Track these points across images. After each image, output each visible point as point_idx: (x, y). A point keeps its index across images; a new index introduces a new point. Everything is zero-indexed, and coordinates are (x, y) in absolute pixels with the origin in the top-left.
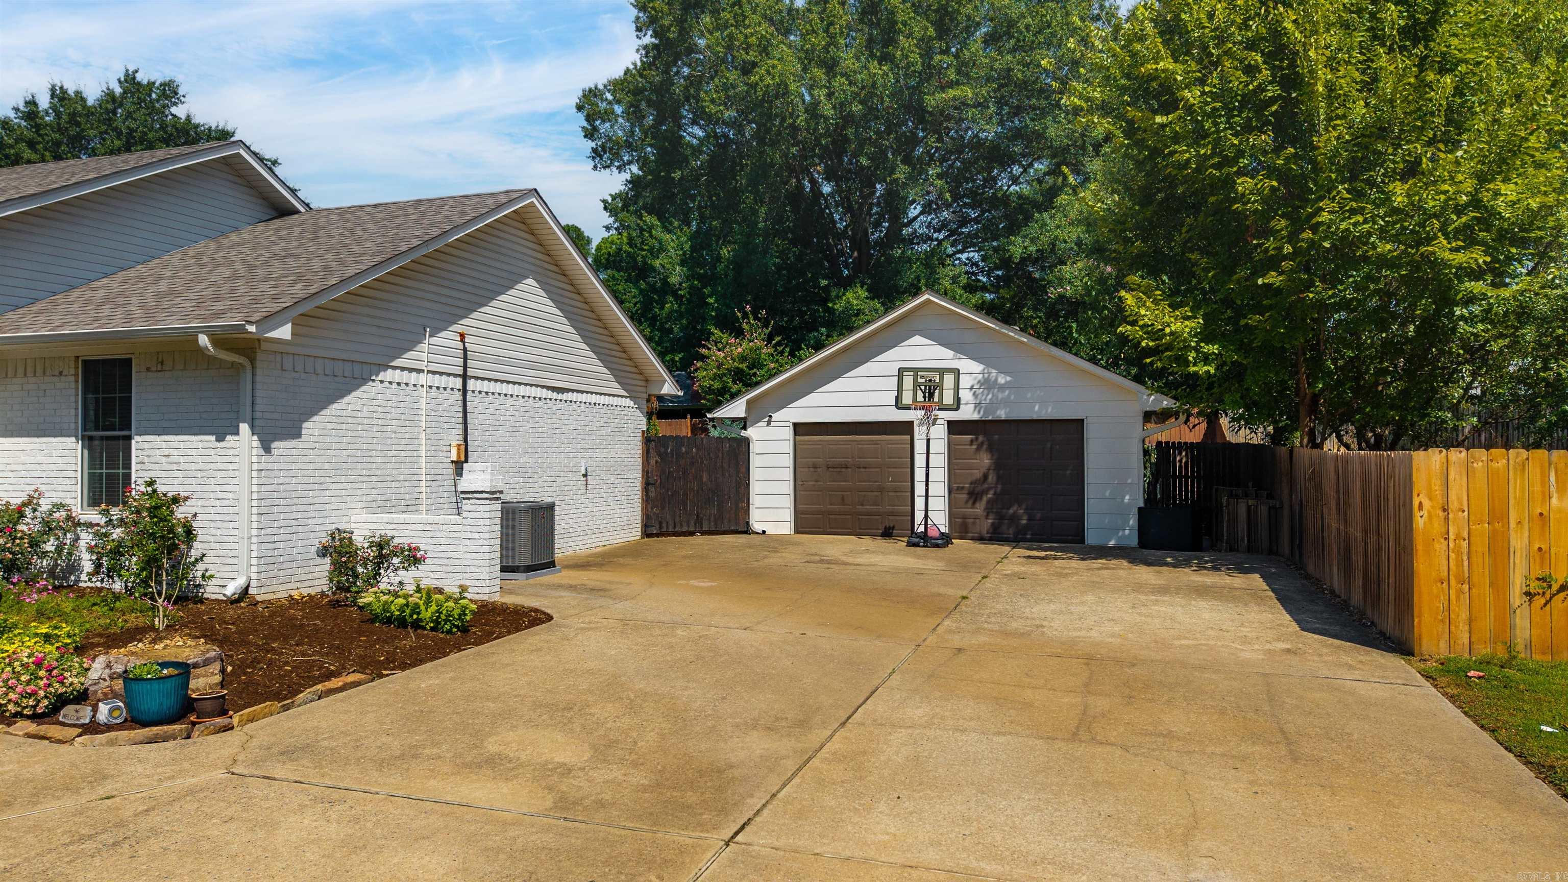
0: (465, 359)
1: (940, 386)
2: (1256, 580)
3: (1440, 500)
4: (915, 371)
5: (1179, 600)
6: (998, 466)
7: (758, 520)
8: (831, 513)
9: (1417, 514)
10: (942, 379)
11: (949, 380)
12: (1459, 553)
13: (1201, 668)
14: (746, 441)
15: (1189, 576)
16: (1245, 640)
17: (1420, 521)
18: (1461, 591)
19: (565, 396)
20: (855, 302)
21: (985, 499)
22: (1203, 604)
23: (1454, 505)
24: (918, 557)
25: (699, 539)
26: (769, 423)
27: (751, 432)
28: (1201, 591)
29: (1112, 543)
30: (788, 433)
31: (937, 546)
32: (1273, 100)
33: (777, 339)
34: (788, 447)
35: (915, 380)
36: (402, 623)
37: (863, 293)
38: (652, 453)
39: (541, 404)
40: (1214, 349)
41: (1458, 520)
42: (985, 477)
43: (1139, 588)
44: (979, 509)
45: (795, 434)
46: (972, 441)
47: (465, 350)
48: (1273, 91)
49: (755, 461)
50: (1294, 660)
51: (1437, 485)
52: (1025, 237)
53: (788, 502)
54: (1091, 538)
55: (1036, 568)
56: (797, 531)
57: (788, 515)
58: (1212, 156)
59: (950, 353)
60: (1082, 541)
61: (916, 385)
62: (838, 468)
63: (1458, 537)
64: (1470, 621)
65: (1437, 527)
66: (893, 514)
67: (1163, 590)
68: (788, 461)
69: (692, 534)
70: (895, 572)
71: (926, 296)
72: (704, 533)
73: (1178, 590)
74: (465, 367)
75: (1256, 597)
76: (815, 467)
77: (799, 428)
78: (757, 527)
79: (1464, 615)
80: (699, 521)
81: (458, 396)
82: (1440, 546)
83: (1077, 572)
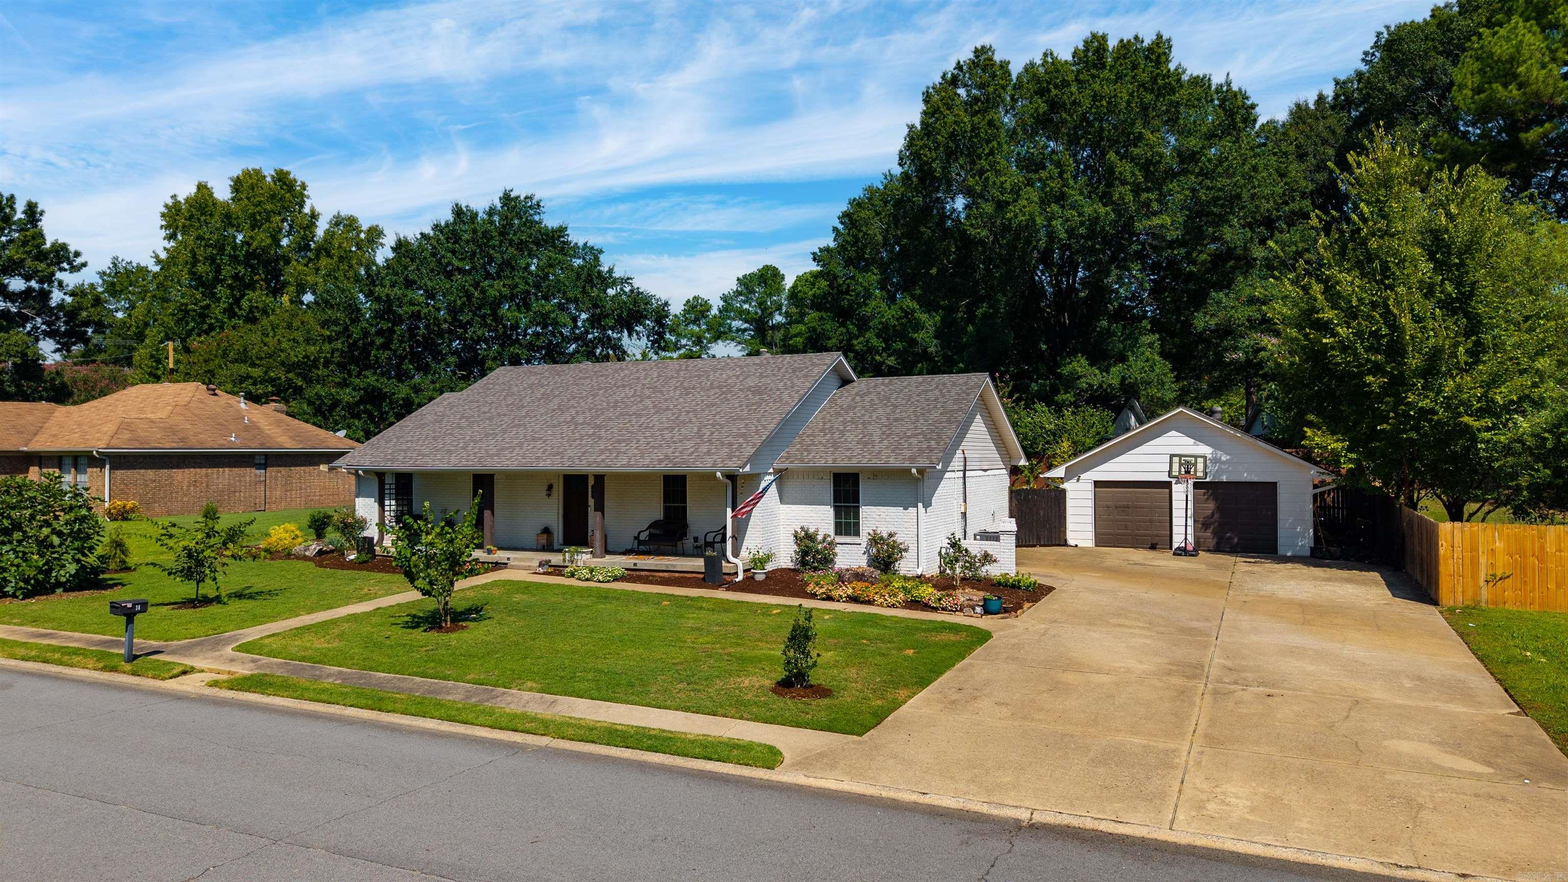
0: (965, 462)
1: (1195, 464)
2: (1376, 575)
3: (1450, 543)
4: (1180, 456)
5: (1337, 584)
6: (1219, 509)
7: (1072, 537)
8: (1117, 535)
9: (1441, 548)
10: (1196, 461)
11: (1200, 460)
12: (1458, 564)
13: (1348, 608)
14: (1064, 491)
15: (1345, 574)
16: (1368, 600)
17: (1442, 551)
18: (1458, 580)
19: (989, 473)
20: (1080, 370)
21: (1212, 527)
22: (1349, 586)
23: (1456, 545)
24: (1186, 561)
25: (1038, 549)
26: (1078, 480)
27: (1066, 486)
28: (1348, 581)
29: (1289, 554)
30: (1091, 487)
31: (1192, 555)
32: (1386, 335)
33: (1016, 395)
34: (1091, 495)
35: (1180, 460)
36: (1013, 586)
37: (1084, 362)
38: (1014, 500)
39: (981, 479)
40: (1354, 456)
41: (1458, 550)
42: (1213, 514)
43: (1316, 578)
44: (1208, 534)
45: (1095, 487)
46: (1205, 494)
47: (965, 458)
48: (1384, 331)
49: (1069, 503)
50: (1387, 607)
51: (1449, 537)
52: (1206, 313)
53: (1091, 528)
54: (1281, 551)
55: (1255, 568)
56: (1096, 546)
57: (1091, 535)
58: (1353, 361)
59: (1192, 441)
60: (1276, 552)
61: (1181, 464)
62: (1124, 508)
63: (1458, 558)
64: (1463, 592)
65: (1449, 554)
66: (1157, 536)
67: (1329, 580)
68: (1091, 503)
69: (1034, 546)
70: (1183, 570)
71: (1180, 409)
72: (1041, 546)
73: (1336, 580)
74: (965, 466)
75: (1376, 584)
76: (1108, 507)
77: (1097, 484)
78: (1071, 542)
79: (1460, 590)
80: (1039, 538)
81: (961, 481)
82: (1450, 562)
83: (1280, 570)
